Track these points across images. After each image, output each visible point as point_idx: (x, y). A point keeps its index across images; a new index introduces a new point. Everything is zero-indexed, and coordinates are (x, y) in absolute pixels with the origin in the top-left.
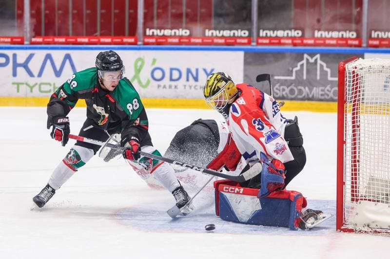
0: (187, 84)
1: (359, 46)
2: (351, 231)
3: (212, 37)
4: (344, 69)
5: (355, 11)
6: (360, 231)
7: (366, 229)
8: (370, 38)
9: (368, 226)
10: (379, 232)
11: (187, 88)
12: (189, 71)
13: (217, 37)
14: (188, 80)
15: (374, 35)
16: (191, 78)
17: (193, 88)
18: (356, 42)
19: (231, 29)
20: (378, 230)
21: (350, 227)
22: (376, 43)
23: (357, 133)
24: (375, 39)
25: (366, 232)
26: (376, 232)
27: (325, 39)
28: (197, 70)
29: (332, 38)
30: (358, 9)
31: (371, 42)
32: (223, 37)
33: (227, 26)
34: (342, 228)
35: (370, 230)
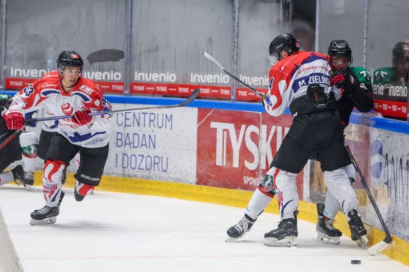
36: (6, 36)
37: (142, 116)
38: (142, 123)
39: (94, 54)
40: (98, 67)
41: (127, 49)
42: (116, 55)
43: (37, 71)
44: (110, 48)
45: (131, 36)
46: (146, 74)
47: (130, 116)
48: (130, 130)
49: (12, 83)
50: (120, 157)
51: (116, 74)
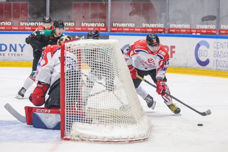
0: (10, 53)
1: (106, 31)
2: (69, 139)
3: (24, 26)
4: (64, 46)
6: (74, 140)
7: (77, 138)
8: (112, 27)
9: (78, 136)
10: (84, 140)
11: (10, 55)
12: (11, 45)
13: (27, 26)
14: (10, 51)
15: (114, 25)
16: (12, 49)
17: (13, 55)
18: (105, 29)
19: (34, 22)
20: (84, 139)
21: (68, 137)
22: (115, 29)
24: (115, 27)
25: (77, 140)
26: (82, 140)
27: (88, 27)
28: (16, 45)
29: (91, 27)
31: (112, 29)
32: (30, 26)
33: (32, 20)
34: (64, 138)
35: (79, 139)
36: (168, 11)
37: (224, 44)
38: (224, 47)
39: (204, 17)
40: (206, 23)
41: (218, 15)
42: (213, 18)
43: (181, 25)
44: (211, 15)
45: (219, 9)
46: (226, 26)
47: (219, 44)
48: (219, 50)
49: (171, 30)
50: (215, 62)
51: (213, 26)
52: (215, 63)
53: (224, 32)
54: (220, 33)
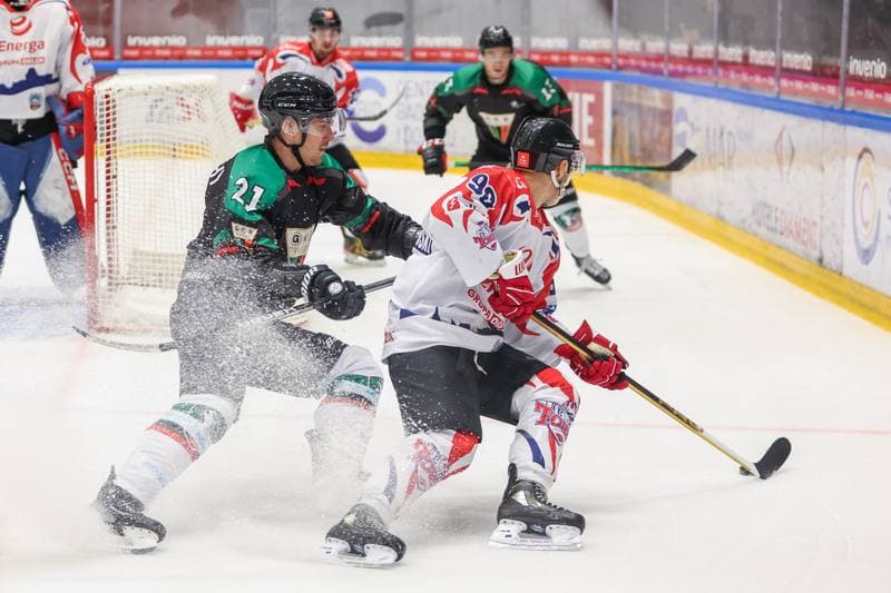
1: (110, 58)
4: (93, 92)
5: (102, 8)
8: (125, 46)
15: (132, 41)
18: (105, 54)
22: (134, 53)
23: (113, 187)
24: (132, 48)
30: (107, 5)
31: (127, 53)
34: (96, 326)
40: (376, 31)
41: (407, 11)
46: (428, 38)
50: (402, 131)
51: (396, 39)
52: (402, 136)
53: (423, 54)
54: (414, 58)
